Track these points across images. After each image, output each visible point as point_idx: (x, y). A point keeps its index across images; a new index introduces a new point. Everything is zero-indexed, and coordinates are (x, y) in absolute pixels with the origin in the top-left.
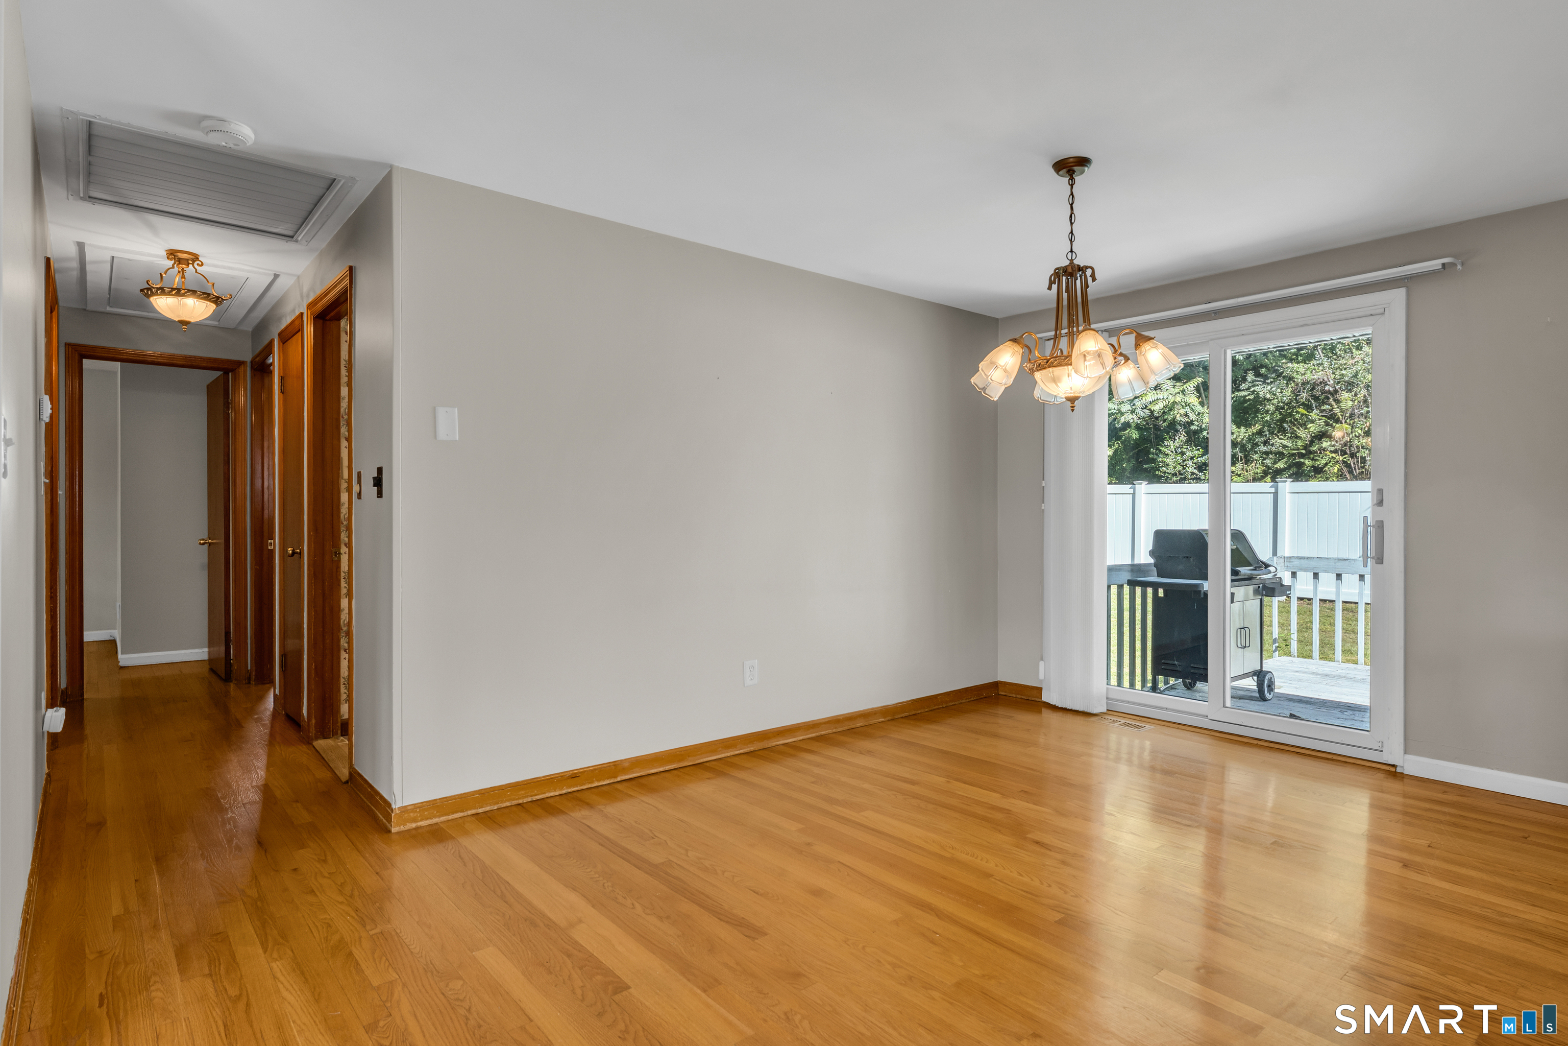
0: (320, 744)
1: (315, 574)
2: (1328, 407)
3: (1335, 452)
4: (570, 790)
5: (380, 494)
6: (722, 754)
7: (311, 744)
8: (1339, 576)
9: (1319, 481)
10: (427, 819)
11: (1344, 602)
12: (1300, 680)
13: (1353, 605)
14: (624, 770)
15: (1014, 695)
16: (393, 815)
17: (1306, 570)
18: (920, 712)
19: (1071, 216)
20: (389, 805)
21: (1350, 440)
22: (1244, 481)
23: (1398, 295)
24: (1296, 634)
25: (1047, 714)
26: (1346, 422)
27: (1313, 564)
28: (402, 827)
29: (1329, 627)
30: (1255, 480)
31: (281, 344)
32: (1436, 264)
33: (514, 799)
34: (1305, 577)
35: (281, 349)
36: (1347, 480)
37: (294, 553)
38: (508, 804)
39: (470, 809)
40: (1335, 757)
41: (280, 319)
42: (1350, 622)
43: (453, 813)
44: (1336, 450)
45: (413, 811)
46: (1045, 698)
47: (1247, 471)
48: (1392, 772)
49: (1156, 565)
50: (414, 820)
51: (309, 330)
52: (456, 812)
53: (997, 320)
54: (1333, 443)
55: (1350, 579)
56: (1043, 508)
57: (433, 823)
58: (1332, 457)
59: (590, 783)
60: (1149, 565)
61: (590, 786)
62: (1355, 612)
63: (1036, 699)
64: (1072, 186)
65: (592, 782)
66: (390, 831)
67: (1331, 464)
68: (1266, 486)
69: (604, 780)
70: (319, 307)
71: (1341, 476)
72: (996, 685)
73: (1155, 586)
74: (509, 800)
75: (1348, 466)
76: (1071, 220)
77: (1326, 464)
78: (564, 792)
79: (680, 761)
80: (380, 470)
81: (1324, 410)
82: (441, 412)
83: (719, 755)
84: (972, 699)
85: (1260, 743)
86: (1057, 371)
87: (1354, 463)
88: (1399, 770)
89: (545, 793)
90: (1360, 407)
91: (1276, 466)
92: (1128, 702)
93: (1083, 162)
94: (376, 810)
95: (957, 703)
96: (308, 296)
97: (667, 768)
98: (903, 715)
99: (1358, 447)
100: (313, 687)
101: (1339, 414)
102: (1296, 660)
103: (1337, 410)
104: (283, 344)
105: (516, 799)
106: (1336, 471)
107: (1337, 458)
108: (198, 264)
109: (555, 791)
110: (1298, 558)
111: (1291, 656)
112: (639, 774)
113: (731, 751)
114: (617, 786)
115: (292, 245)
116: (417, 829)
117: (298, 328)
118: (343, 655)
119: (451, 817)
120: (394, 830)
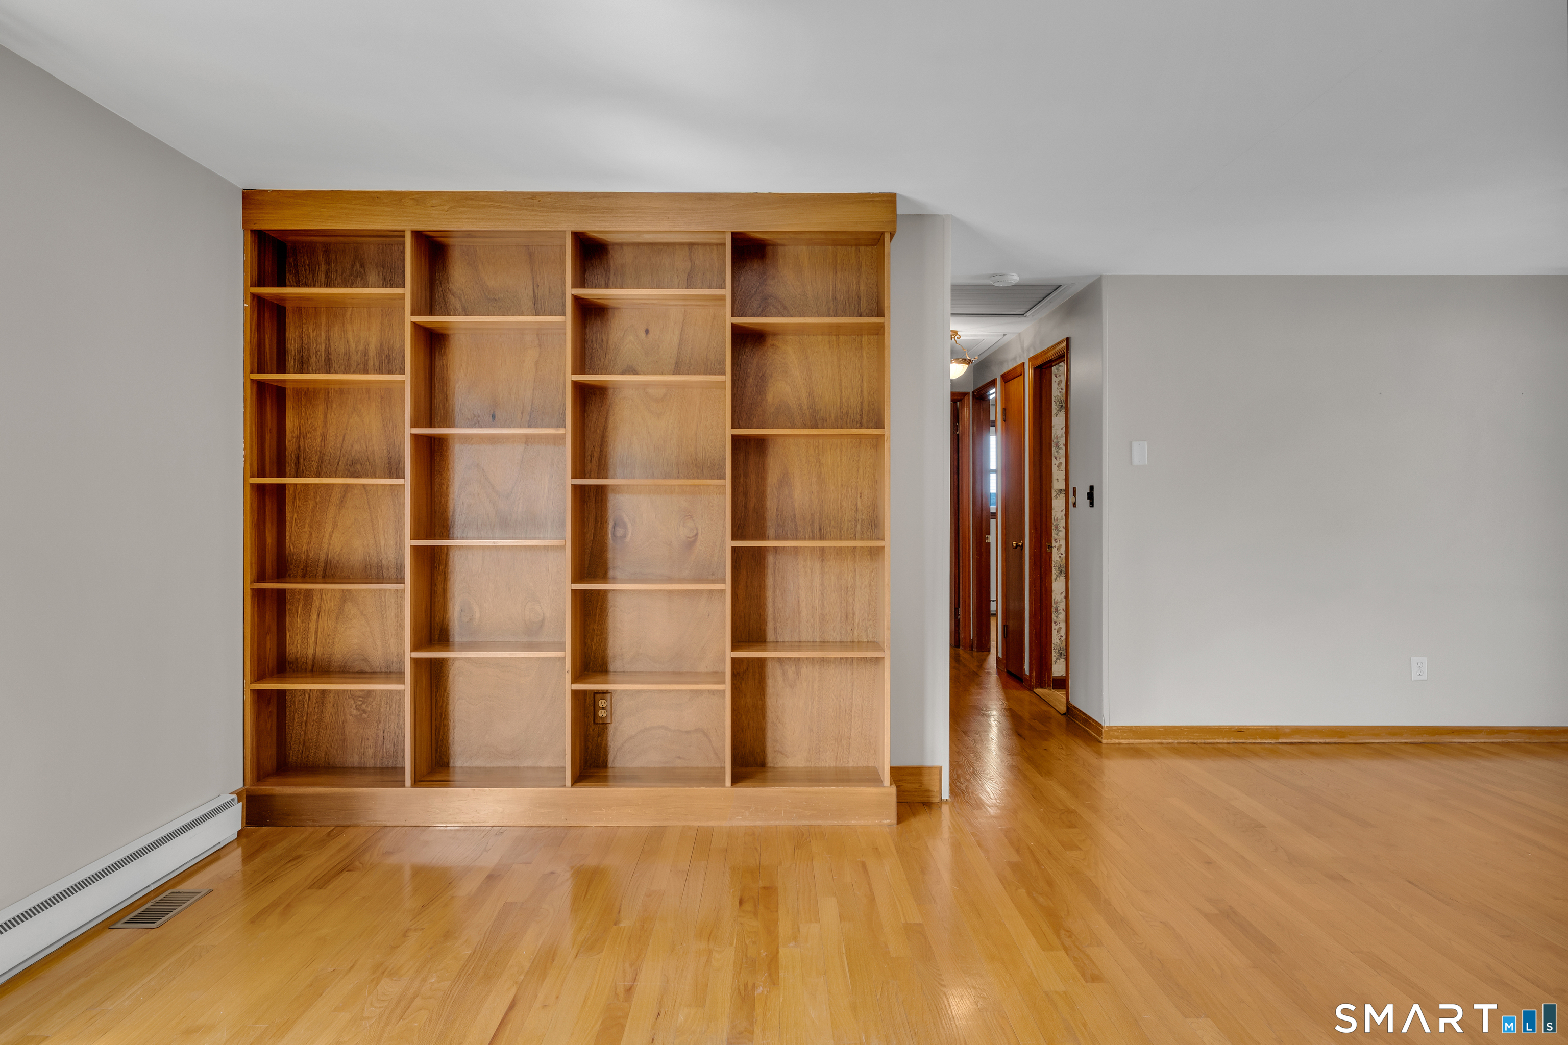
0: (1039, 691)
1: (1035, 563)
4: (1236, 741)
5: (1092, 505)
6: (1386, 739)
7: (1033, 691)
10: (1126, 739)
14: (1286, 735)
16: (1103, 730)
20: (1100, 725)
28: (1109, 740)
31: (1004, 383)
33: (1190, 739)
35: (1004, 387)
37: (1017, 546)
38: (1186, 741)
39: (1157, 739)
41: (1002, 363)
43: (1144, 739)
45: (1116, 731)
50: (1117, 738)
51: (1029, 374)
52: (1147, 738)
57: (1130, 742)
59: (1253, 739)
61: (1253, 741)
66: (1101, 742)
70: (1039, 362)
74: (1186, 739)
78: (1231, 741)
79: (1340, 737)
80: (1092, 488)
82: (1135, 445)
83: (1382, 739)
89: (1215, 739)
94: (1090, 729)
96: (1028, 350)
97: (1327, 741)
100: (1033, 647)
104: (1005, 383)
105: (1192, 739)
108: (957, 338)
109: (1223, 739)
113: (1395, 739)
114: (1280, 746)
115: (1022, 319)
116: (1120, 744)
117: (1019, 373)
118: (1054, 626)
119: (1143, 741)
120: (1104, 741)
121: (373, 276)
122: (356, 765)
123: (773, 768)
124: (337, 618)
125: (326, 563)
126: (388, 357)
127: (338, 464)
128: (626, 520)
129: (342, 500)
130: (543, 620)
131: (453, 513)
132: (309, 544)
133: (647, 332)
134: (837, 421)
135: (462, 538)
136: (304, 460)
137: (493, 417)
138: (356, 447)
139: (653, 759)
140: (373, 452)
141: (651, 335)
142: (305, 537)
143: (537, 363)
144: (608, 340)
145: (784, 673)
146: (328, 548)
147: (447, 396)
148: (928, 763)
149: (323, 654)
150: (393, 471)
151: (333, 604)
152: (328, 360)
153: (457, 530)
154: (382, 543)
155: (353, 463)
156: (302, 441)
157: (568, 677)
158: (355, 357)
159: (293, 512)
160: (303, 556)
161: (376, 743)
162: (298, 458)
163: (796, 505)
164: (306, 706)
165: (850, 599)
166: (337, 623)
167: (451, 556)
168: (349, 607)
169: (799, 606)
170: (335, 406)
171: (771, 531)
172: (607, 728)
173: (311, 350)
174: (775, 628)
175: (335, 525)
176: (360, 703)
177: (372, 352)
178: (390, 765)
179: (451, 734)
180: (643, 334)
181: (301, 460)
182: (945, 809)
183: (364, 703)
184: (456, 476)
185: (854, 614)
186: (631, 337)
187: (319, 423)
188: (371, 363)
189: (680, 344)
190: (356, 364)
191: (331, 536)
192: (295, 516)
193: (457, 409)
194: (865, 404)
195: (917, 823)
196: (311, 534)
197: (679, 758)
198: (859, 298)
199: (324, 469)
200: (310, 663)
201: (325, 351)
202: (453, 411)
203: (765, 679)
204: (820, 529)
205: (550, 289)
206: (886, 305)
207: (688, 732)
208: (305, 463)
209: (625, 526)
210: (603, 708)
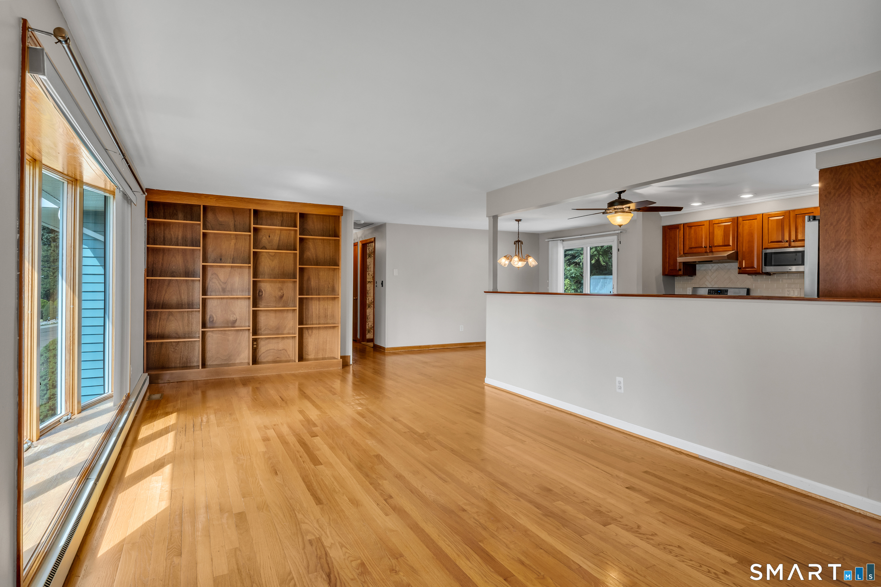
0: (363, 343)
1: (361, 304)
5: (382, 286)
7: (361, 343)
10: (392, 351)
20: (385, 348)
23: (616, 237)
28: (388, 351)
37: (355, 299)
38: (407, 350)
39: (400, 350)
45: (389, 349)
50: (390, 351)
51: (360, 246)
53: (539, 234)
59: (423, 348)
66: (385, 352)
69: (426, 348)
70: (364, 243)
78: (418, 350)
79: (444, 347)
80: (382, 281)
82: (395, 270)
83: (453, 347)
89: (414, 349)
93: (520, 220)
94: (381, 349)
96: (360, 238)
97: (441, 348)
100: (361, 330)
109: (416, 349)
113: (456, 346)
114: (430, 350)
115: (359, 229)
116: (390, 352)
117: (356, 245)
118: (367, 323)
119: (397, 351)
120: (386, 352)
121: (180, 215)
122: (173, 366)
123: (305, 359)
124: (167, 321)
125: (163, 303)
126: (185, 240)
127: (167, 273)
128: (263, 290)
129: (169, 284)
130: (237, 319)
131: (207, 288)
132: (156, 298)
133: (269, 236)
134: (323, 263)
135: (210, 296)
136: (155, 271)
137: (221, 259)
138: (174, 267)
139: (270, 358)
140: (180, 269)
141: (270, 237)
142: (155, 296)
143: (235, 244)
144: (257, 238)
145: (308, 332)
146: (164, 299)
147: (205, 253)
148: (347, 355)
149: (161, 332)
150: (187, 275)
151: (165, 316)
152: (164, 240)
153: (209, 293)
154: (183, 297)
155: (173, 272)
156: (154, 265)
157: (251, 334)
158: (174, 240)
159: (151, 288)
160: (155, 302)
161: (180, 359)
162: (153, 271)
163: (312, 286)
164: (155, 349)
165: (327, 312)
166: (167, 322)
167: (206, 301)
168: (171, 317)
169: (312, 314)
170: (166, 254)
171: (305, 293)
172: (256, 350)
173: (158, 237)
174: (306, 320)
175: (166, 292)
176: (175, 347)
177: (180, 237)
178: (185, 365)
179: (206, 355)
180: (268, 237)
181: (154, 271)
182: (351, 367)
183: (176, 347)
184: (208, 277)
185: (328, 316)
186: (264, 238)
187: (161, 260)
188: (179, 242)
189: (279, 241)
190: (174, 242)
191: (164, 295)
192: (152, 289)
193: (209, 256)
194: (331, 259)
195: (347, 368)
196: (157, 294)
197: (278, 358)
198: (330, 230)
199: (162, 275)
200: (157, 335)
201: (163, 237)
202: (207, 257)
203: (303, 334)
204: (319, 293)
205: (239, 222)
206: (340, 234)
207: (281, 350)
208: (155, 272)
209: (262, 292)
210: (255, 345)
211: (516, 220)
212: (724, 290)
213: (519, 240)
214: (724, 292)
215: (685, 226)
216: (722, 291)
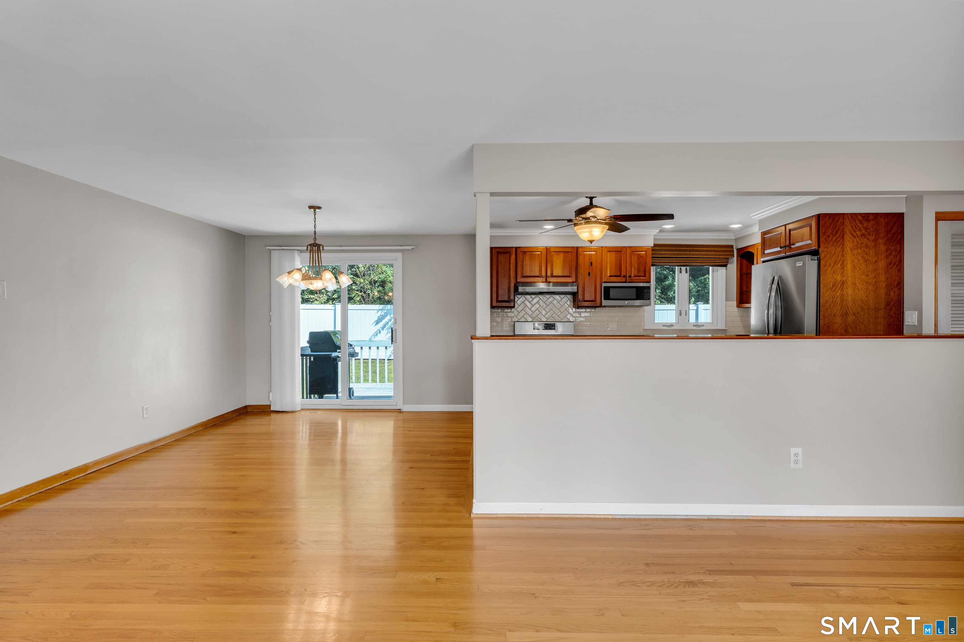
2: (355, 269)
3: (357, 291)
4: (64, 482)
8: (370, 348)
9: (352, 304)
11: (363, 359)
12: (360, 391)
13: (367, 360)
14: (90, 468)
15: (256, 410)
17: (358, 346)
18: (217, 423)
19: (315, 226)
21: (364, 285)
22: (320, 303)
23: (400, 255)
24: (354, 373)
25: (273, 416)
26: (362, 278)
27: (361, 343)
29: (359, 371)
30: (325, 303)
32: (410, 248)
33: (38, 490)
34: (366, 349)
36: (363, 304)
40: (383, 410)
42: (367, 368)
43: (7, 502)
44: (358, 289)
46: (272, 409)
47: (320, 298)
48: (400, 411)
49: (309, 346)
52: (9, 501)
53: (245, 236)
54: (357, 287)
55: (382, 349)
56: (271, 324)
58: (357, 293)
59: (74, 476)
60: (306, 347)
61: (74, 478)
62: (367, 363)
63: (267, 410)
64: (315, 215)
65: (75, 476)
67: (356, 296)
68: (329, 306)
69: (80, 474)
71: (360, 302)
72: (246, 407)
73: (310, 356)
75: (363, 297)
76: (315, 227)
77: (355, 296)
78: (61, 483)
79: (116, 460)
81: (353, 271)
84: (237, 415)
85: (359, 410)
86: (313, 281)
87: (365, 296)
88: (402, 410)
89: (53, 484)
90: (367, 271)
91: (333, 297)
92: (309, 404)
93: (319, 208)
95: (231, 417)
98: (210, 425)
99: (367, 289)
101: (359, 273)
102: (355, 384)
103: (358, 272)
106: (358, 299)
107: (359, 293)
109: (57, 483)
110: (355, 341)
111: (353, 383)
112: (97, 469)
114: (88, 475)
211: (310, 207)
212: (549, 324)
213: (317, 242)
214: (550, 326)
215: (518, 251)
216: (549, 325)
